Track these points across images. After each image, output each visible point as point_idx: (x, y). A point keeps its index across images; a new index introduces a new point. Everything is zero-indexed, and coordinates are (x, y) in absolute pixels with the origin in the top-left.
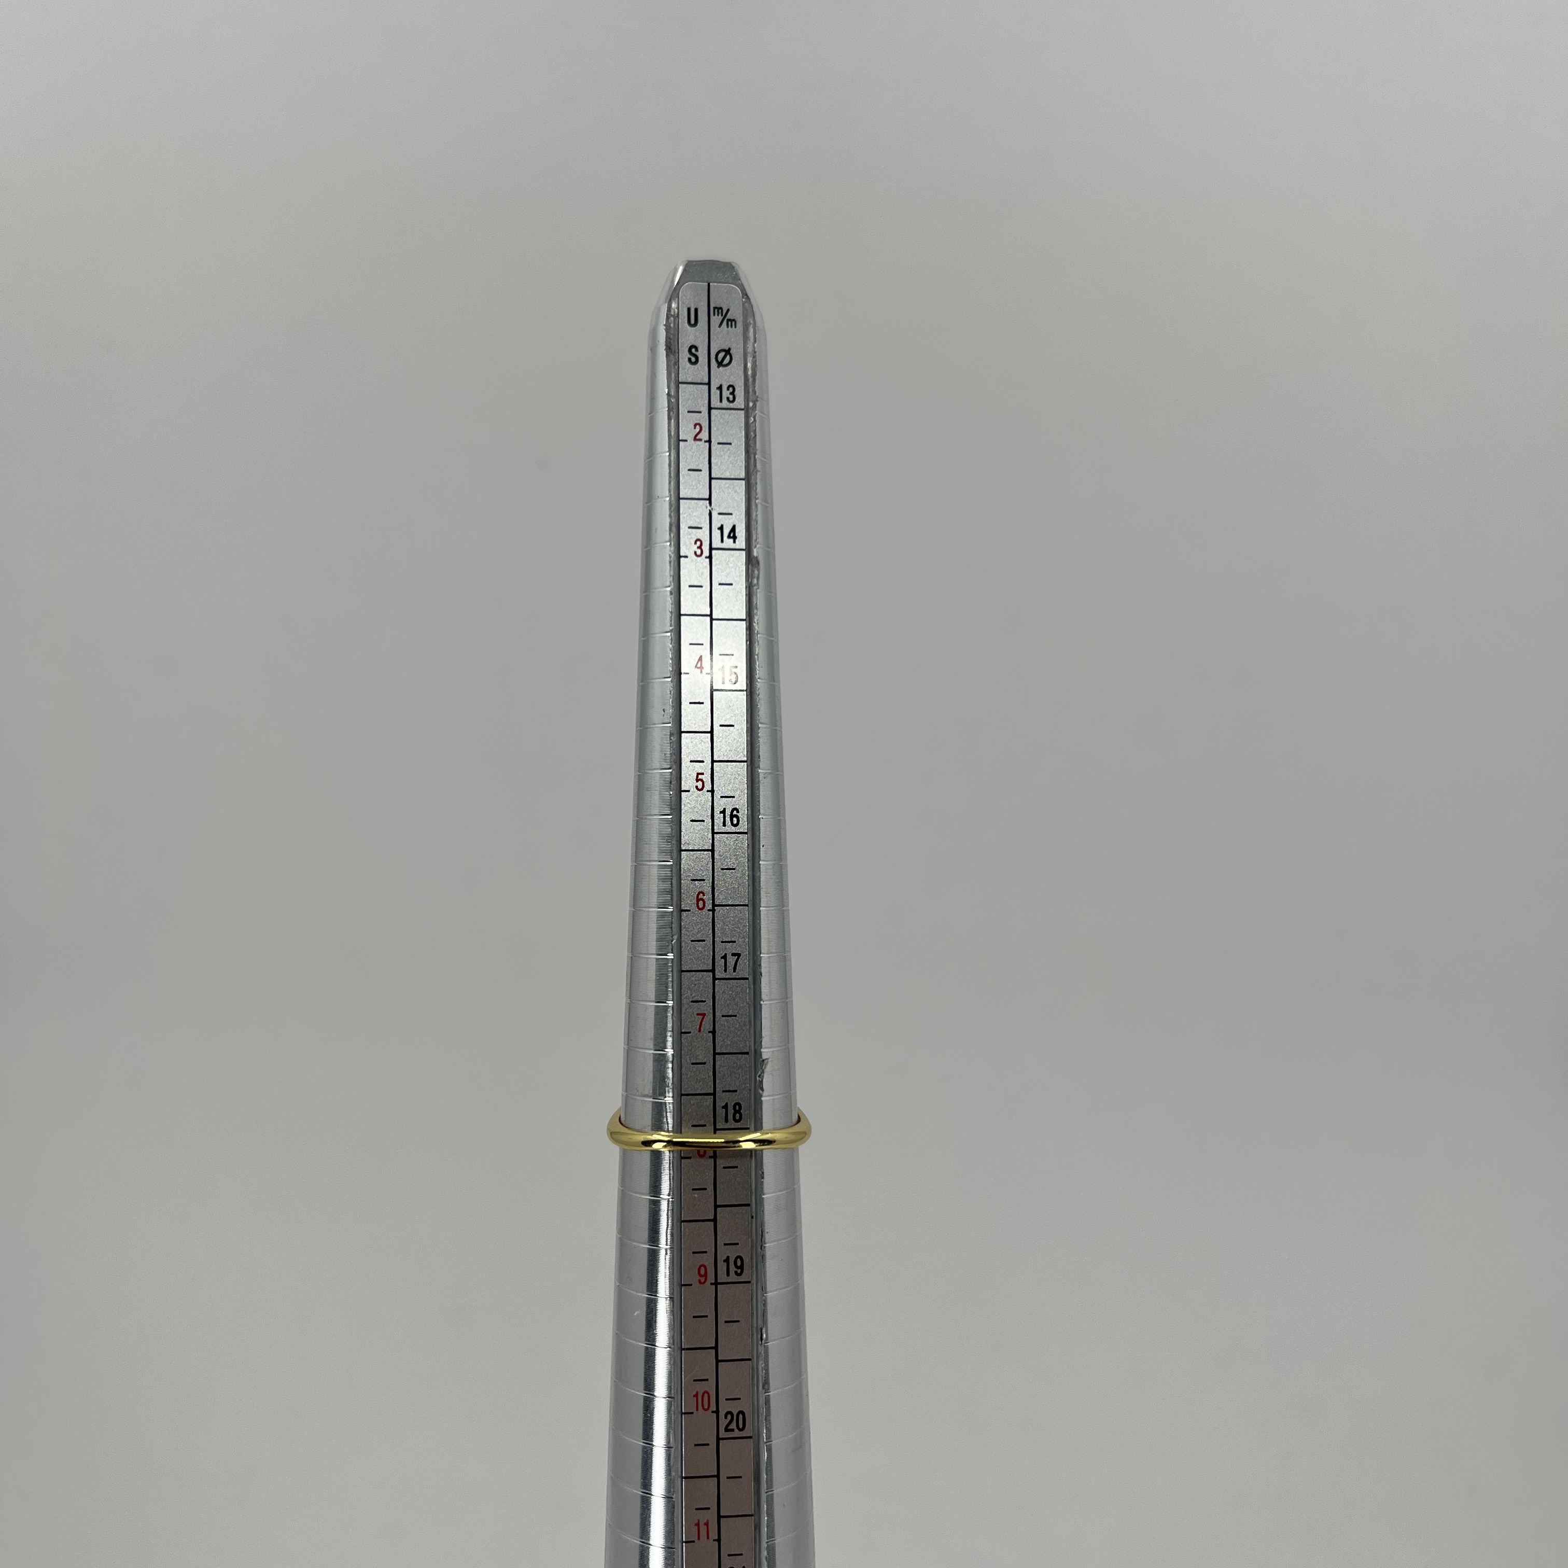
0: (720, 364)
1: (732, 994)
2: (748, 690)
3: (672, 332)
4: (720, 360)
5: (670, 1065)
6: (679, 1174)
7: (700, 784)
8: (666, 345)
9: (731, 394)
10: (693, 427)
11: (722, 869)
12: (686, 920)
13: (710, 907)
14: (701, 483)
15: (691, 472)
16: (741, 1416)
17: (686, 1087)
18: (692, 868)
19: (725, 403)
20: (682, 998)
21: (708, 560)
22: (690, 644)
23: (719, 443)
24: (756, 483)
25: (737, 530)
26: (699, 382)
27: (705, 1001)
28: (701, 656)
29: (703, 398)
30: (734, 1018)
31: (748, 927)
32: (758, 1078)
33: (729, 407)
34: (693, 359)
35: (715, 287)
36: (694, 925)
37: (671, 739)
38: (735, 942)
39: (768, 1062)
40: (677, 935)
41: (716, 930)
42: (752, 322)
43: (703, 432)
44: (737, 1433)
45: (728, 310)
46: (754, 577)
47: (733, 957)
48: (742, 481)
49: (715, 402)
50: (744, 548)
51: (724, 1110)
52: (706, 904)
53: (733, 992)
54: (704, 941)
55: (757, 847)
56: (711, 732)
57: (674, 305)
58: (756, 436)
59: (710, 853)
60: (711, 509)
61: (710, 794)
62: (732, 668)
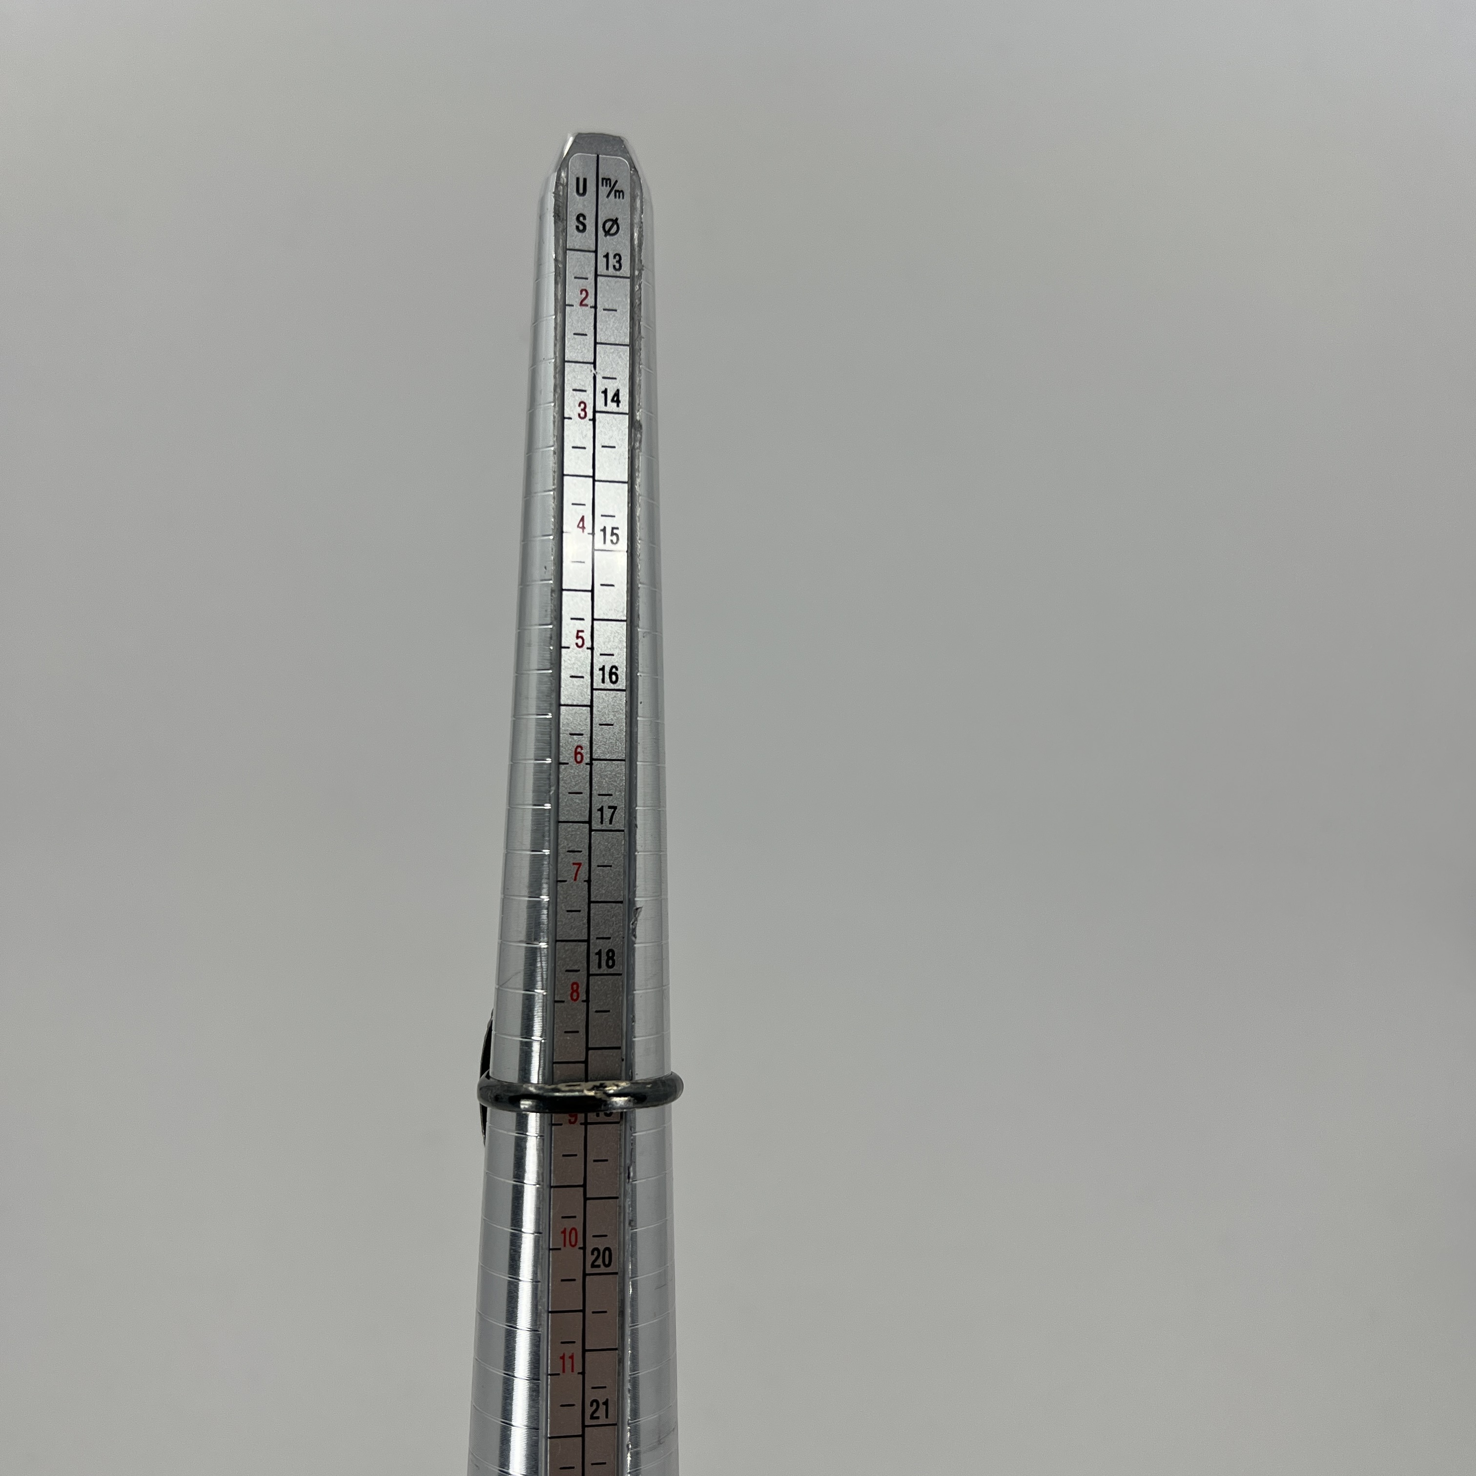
1: (607, 845)
2: (629, 551)
3: (561, 201)
4: (607, 229)
5: (545, 912)
6: (552, 1017)
7: (580, 642)
8: (555, 212)
9: (617, 262)
10: (579, 293)
11: (600, 725)
12: (564, 773)
13: (588, 761)
14: (586, 347)
15: (576, 336)
16: (607, 1252)
17: (561, 933)
18: (571, 723)
19: (611, 271)
20: (559, 848)
21: (591, 422)
22: (573, 504)
23: (604, 310)
24: (640, 349)
25: (621, 395)
26: (586, 249)
27: (581, 851)
28: (583, 518)
29: (589, 265)
30: (609, 868)
31: (624, 781)
32: (631, 926)
33: (615, 275)
34: (581, 227)
35: (604, 159)
36: (571, 777)
37: (552, 596)
38: (611, 795)
39: (640, 911)
40: (555, 786)
41: (593, 784)
42: (639, 194)
43: (589, 297)
44: (603, 1269)
45: (616, 182)
46: (637, 441)
47: (610, 810)
48: (626, 347)
49: (602, 269)
50: (627, 412)
51: (597, 956)
52: (584, 758)
53: (609, 843)
54: (581, 793)
55: (635, 704)
56: (592, 591)
57: (563, 175)
58: (641, 303)
59: (589, 708)
60: (595, 373)
61: (589, 651)
62: (613, 529)
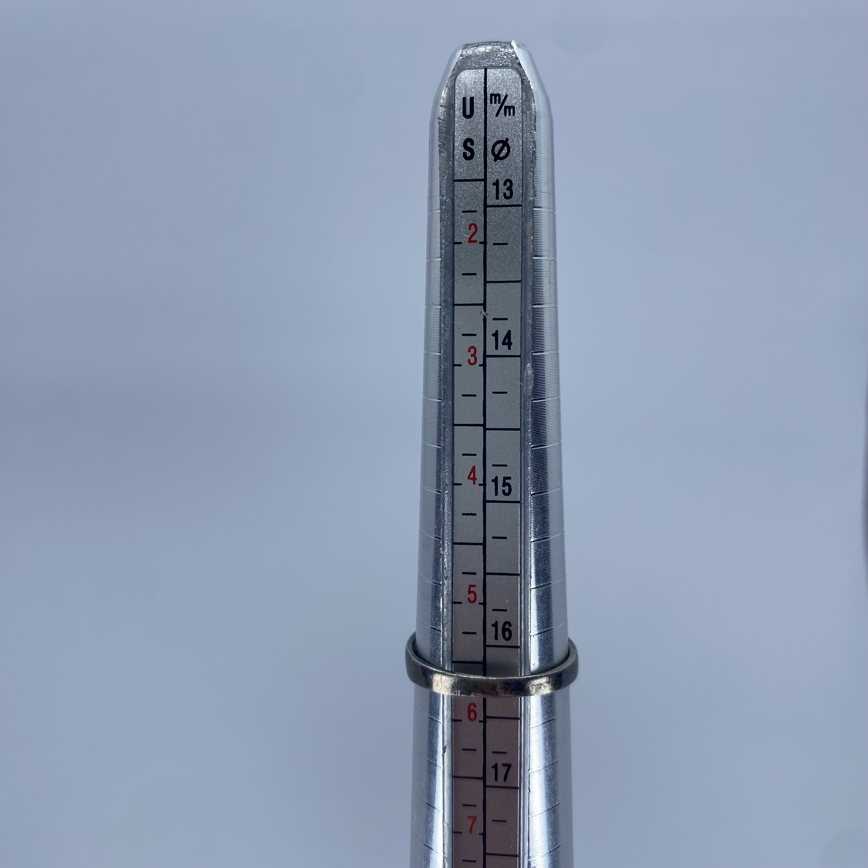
0: (497, 157)
1: (502, 802)
2: (522, 502)
3: (446, 126)
4: (496, 153)
7: (472, 597)
9: (508, 189)
10: (468, 228)
13: (482, 717)
14: (476, 288)
15: (465, 277)
19: (503, 201)
21: (482, 368)
22: (464, 455)
23: (494, 244)
25: (512, 335)
26: (475, 178)
27: (475, 805)
28: (474, 467)
29: (478, 196)
30: (504, 822)
33: (506, 204)
34: (469, 154)
35: (492, 74)
38: (505, 753)
41: (487, 741)
42: (530, 109)
43: (478, 233)
45: (506, 96)
47: (505, 767)
48: (518, 283)
49: (491, 199)
52: (478, 714)
54: (475, 749)
56: (484, 544)
59: (482, 665)
60: (485, 314)
61: (482, 606)
62: (505, 478)
